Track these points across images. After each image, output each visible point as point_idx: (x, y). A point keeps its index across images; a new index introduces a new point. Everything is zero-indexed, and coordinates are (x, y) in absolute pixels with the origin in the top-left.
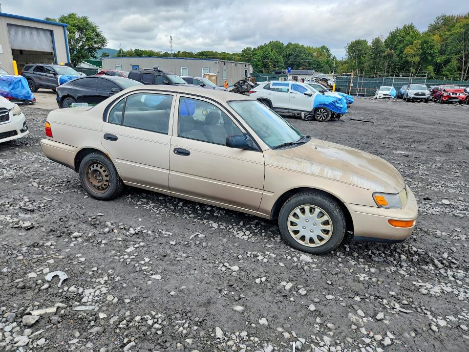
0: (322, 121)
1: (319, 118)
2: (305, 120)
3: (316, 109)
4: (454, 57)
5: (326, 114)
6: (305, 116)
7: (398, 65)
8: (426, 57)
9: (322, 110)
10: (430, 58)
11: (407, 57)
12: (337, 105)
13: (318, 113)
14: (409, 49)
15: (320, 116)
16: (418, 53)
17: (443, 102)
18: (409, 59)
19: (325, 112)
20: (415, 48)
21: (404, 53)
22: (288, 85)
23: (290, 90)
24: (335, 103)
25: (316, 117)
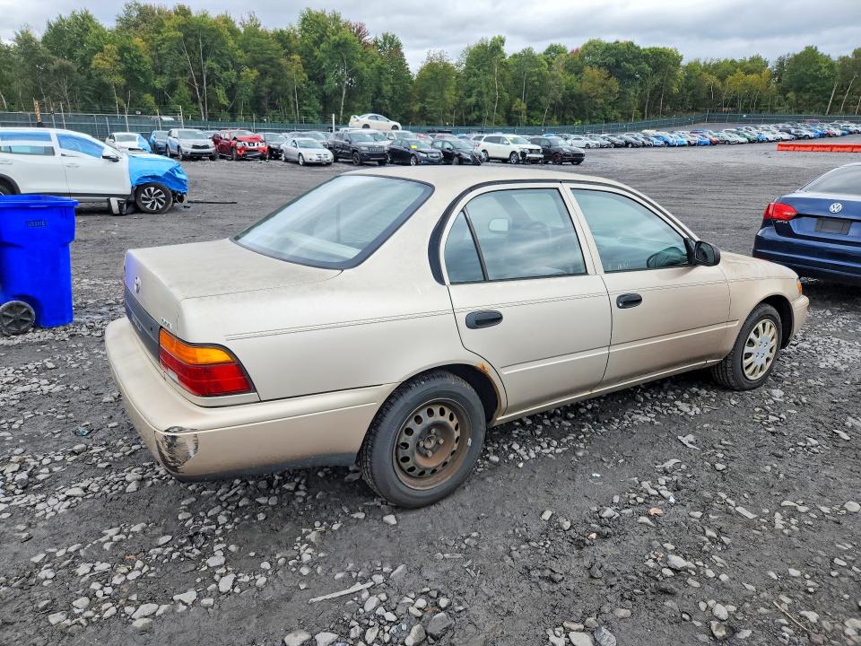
0: (158, 212)
1: (148, 206)
2: (120, 214)
3: (139, 189)
4: (182, 81)
5: (163, 196)
6: (121, 206)
7: (87, 89)
8: (134, 77)
9: (152, 189)
10: (142, 80)
11: (100, 74)
12: (178, 176)
13: (143, 195)
14: (101, 61)
15: (150, 202)
16: (118, 68)
17: (241, 158)
18: (105, 79)
19: (160, 193)
20: (111, 60)
21: (92, 66)
22: (48, 137)
23: (58, 151)
24: (173, 172)
25: (141, 206)
